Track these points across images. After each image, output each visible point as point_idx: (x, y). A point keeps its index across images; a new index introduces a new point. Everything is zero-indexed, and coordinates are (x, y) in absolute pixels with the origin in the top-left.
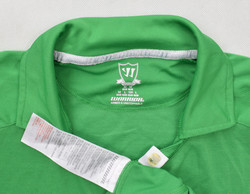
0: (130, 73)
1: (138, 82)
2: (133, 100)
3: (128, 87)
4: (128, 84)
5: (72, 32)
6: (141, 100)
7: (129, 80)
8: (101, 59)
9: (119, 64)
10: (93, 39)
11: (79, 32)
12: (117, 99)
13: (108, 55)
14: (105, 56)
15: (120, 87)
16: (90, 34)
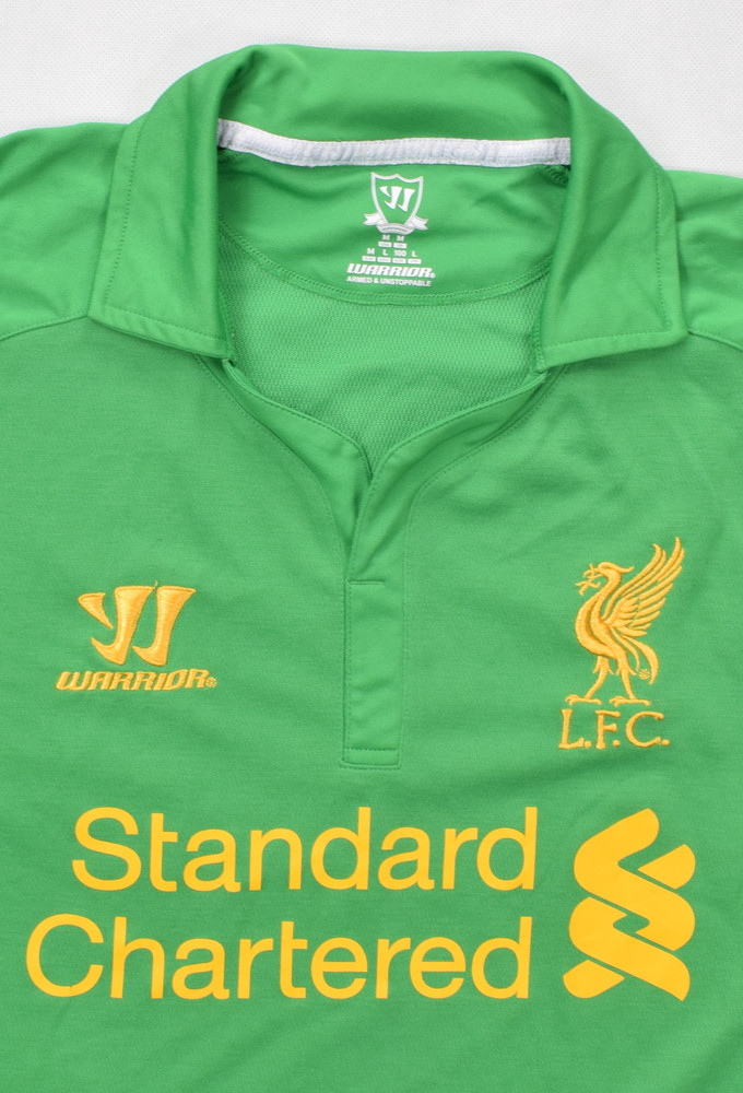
0: (401, 200)
1: (421, 224)
2: (407, 272)
3: (393, 236)
4: (395, 228)
5: (264, 76)
6: (428, 272)
7: (397, 217)
8: (330, 151)
9: (374, 176)
10: (314, 96)
11: (281, 74)
12: (365, 270)
13: (349, 145)
14: (338, 145)
15: (373, 234)
16: (306, 83)
